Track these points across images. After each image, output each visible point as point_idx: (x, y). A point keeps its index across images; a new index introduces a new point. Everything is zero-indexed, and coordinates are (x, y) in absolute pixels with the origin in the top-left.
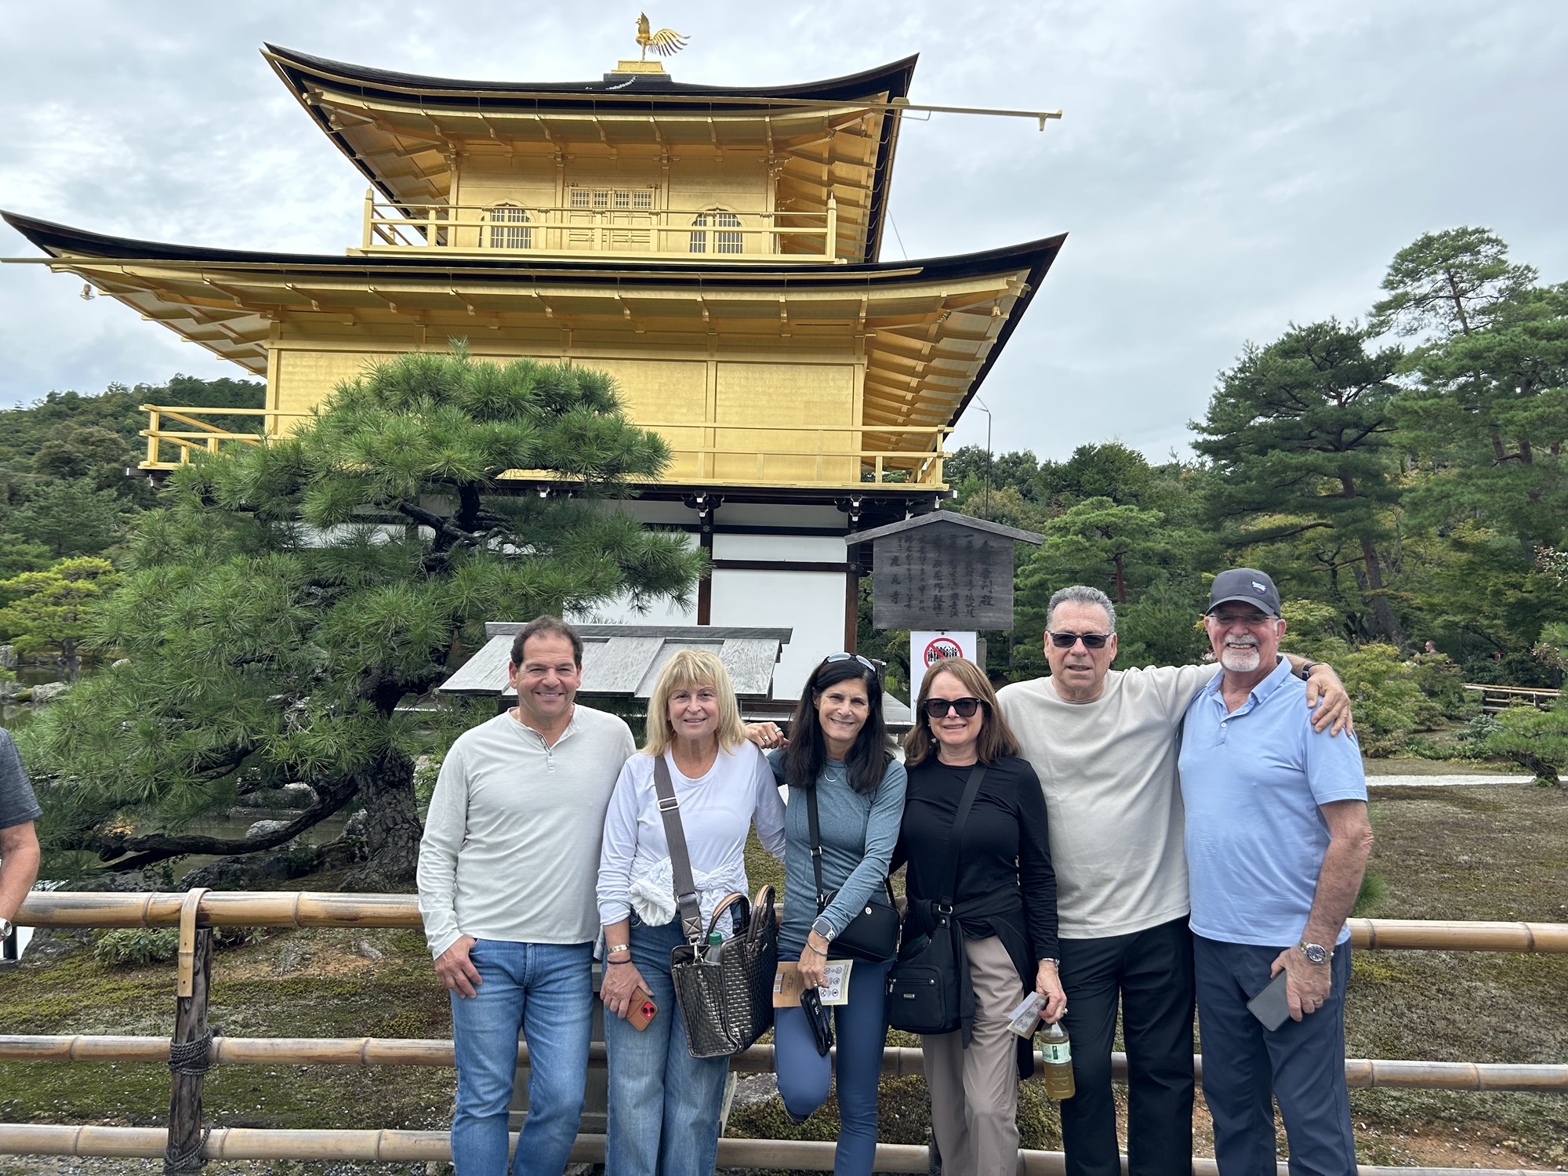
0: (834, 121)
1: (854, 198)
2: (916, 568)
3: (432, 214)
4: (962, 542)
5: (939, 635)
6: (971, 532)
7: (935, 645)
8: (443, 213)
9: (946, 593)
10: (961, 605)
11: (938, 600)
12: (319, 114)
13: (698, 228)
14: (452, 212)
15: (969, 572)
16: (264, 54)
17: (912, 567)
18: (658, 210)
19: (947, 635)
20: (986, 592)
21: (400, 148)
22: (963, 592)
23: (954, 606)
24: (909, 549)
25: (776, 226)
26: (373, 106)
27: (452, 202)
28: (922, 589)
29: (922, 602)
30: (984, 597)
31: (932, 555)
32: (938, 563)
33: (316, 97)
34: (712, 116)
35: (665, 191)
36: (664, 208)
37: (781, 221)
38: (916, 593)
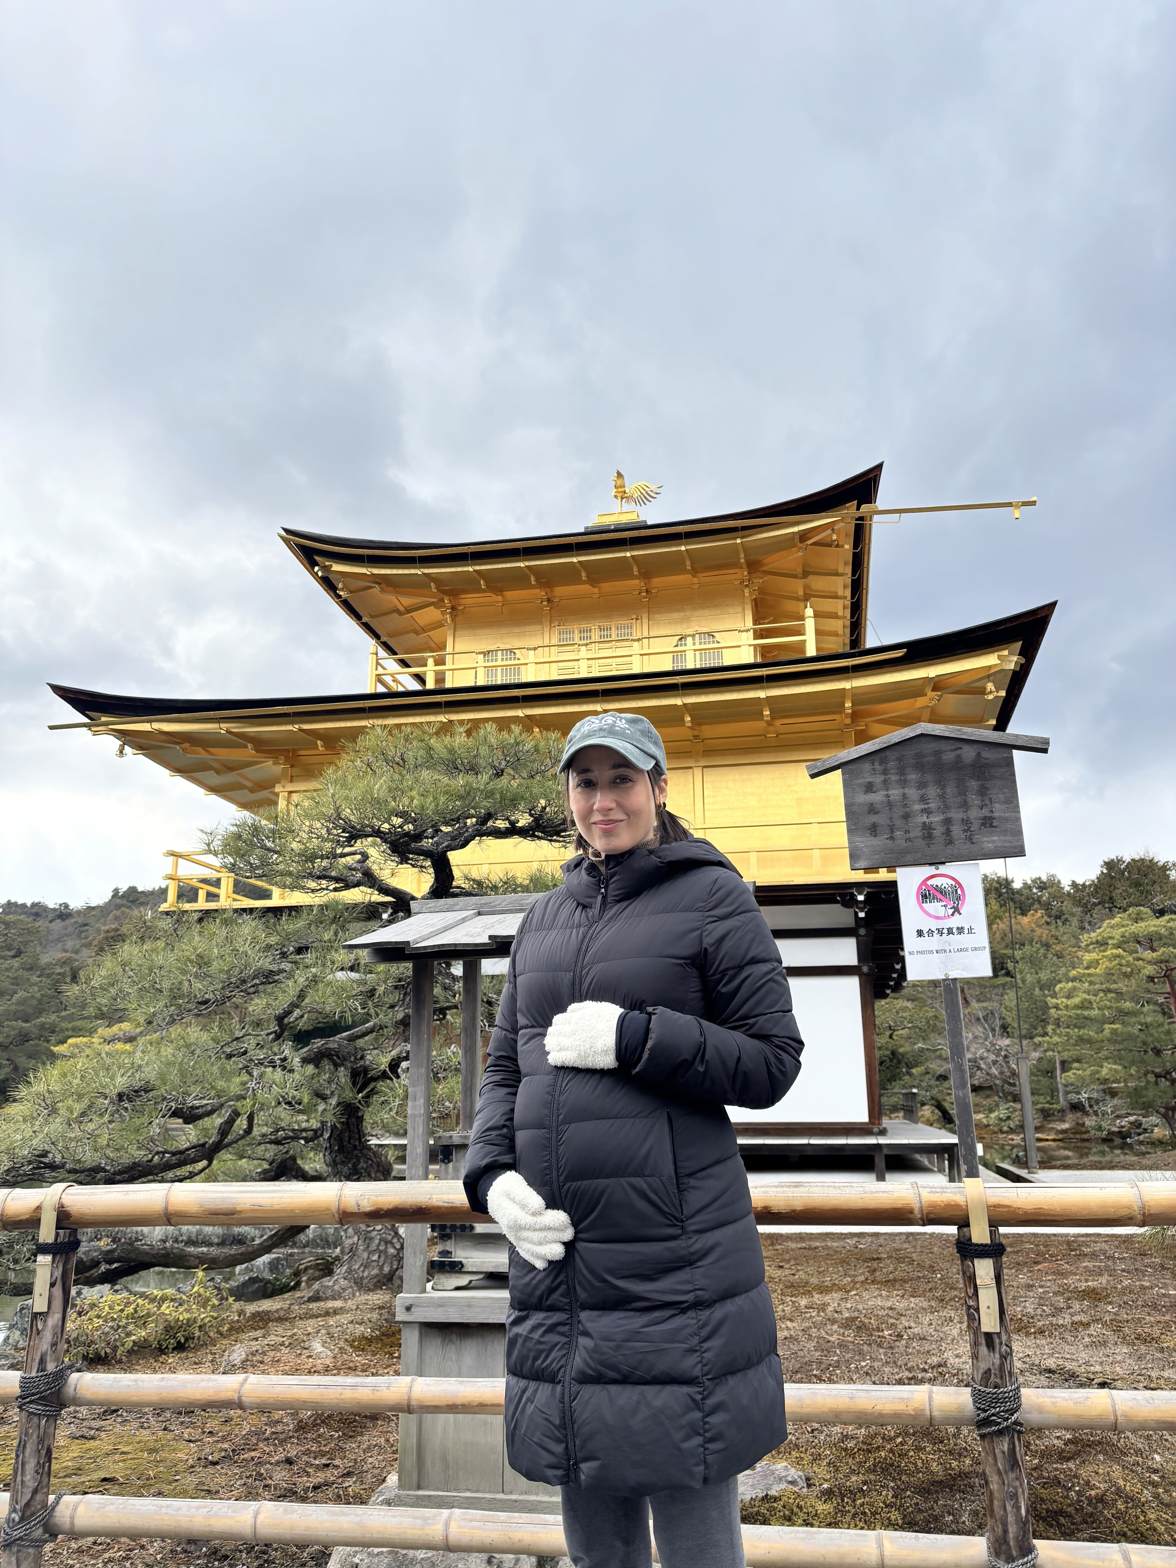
0: (803, 536)
1: (832, 610)
2: (895, 793)
3: (430, 661)
4: (949, 757)
5: (930, 870)
6: (959, 745)
7: (929, 883)
8: (440, 662)
9: (936, 819)
10: (957, 830)
11: (927, 828)
12: (328, 583)
13: (679, 649)
14: (449, 659)
15: (962, 791)
16: (281, 537)
17: (891, 792)
18: (639, 636)
19: (943, 869)
20: (985, 812)
21: (402, 609)
22: (957, 815)
23: (948, 832)
24: (885, 772)
25: (755, 638)
26: (376, 571)
27: (449, 649)
28: (906, 817)
29: (907, 832)
30: (985, 818)
31: (913, 776)
32: (922, 785)
33: (325, 568)
34: (685, 545)
35: (645, 621)
36: (646, 634)
37: (758, 635)
38: (899, 822)
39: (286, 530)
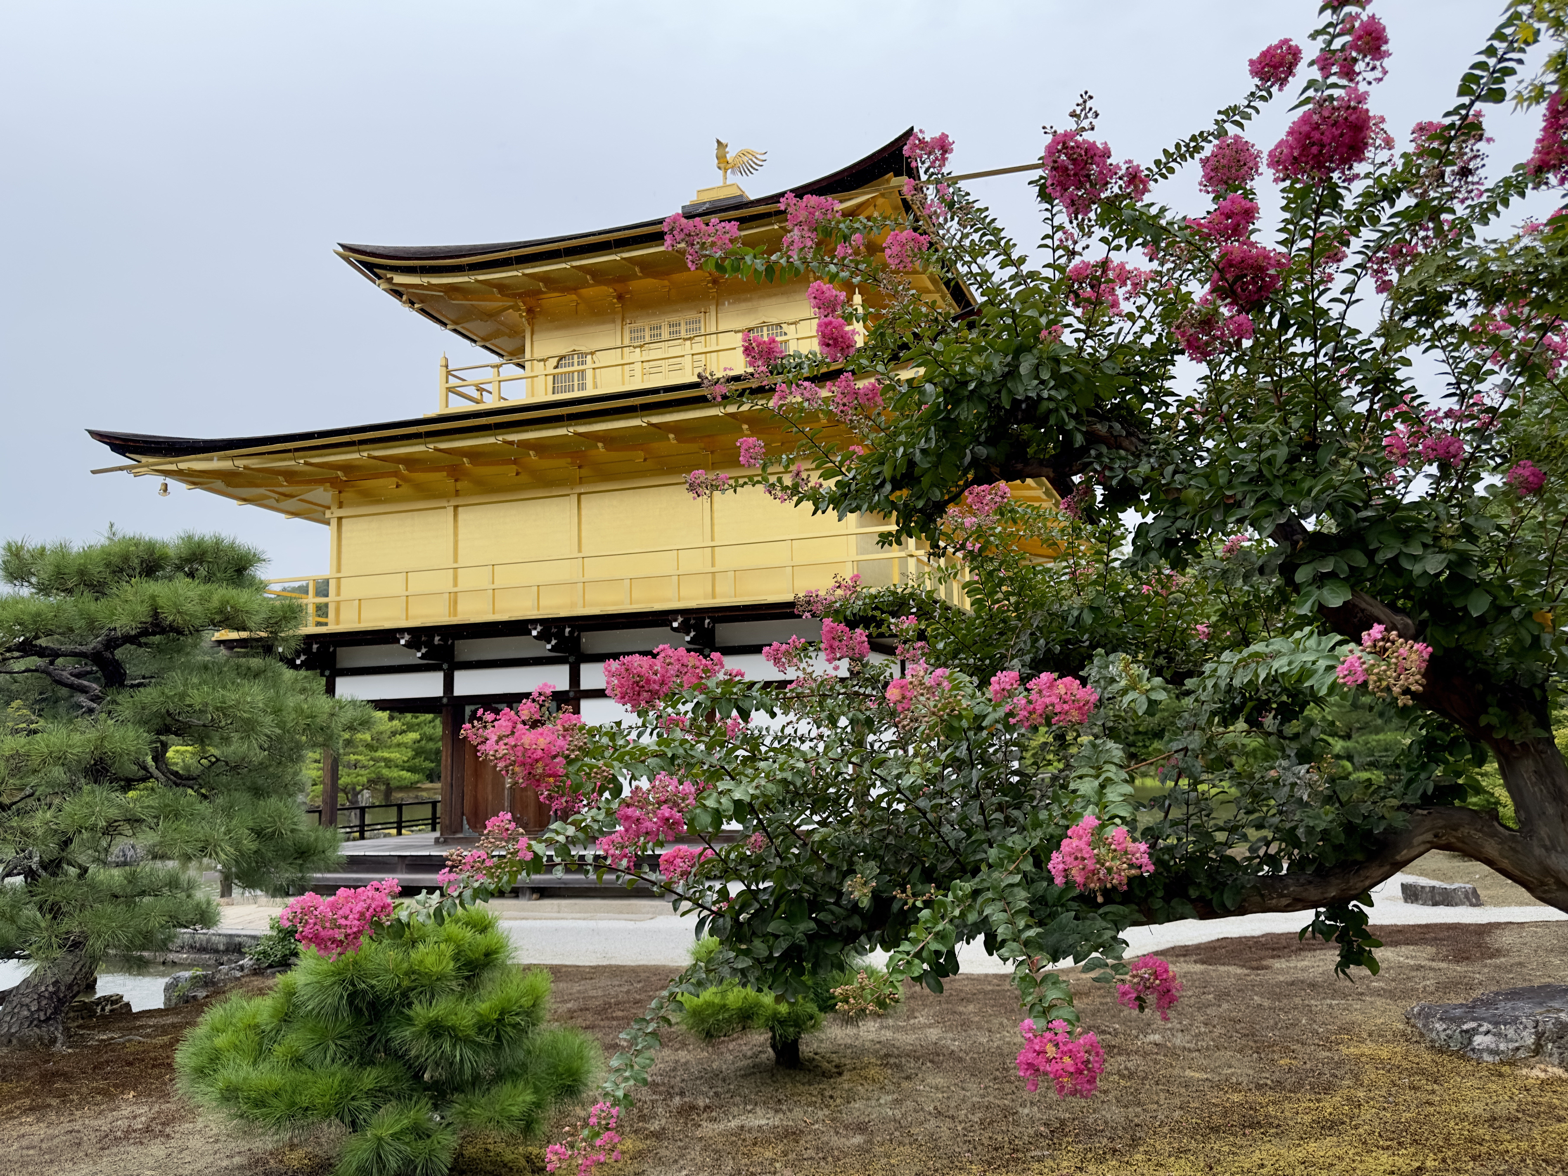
12: (400, 296)
14: (528, 365)
16: (339, 254)
27: (528, 355)
33: (391, 282)
35: (713, 313)
36: (714, 330)
39: (342, 246)
